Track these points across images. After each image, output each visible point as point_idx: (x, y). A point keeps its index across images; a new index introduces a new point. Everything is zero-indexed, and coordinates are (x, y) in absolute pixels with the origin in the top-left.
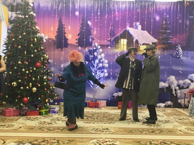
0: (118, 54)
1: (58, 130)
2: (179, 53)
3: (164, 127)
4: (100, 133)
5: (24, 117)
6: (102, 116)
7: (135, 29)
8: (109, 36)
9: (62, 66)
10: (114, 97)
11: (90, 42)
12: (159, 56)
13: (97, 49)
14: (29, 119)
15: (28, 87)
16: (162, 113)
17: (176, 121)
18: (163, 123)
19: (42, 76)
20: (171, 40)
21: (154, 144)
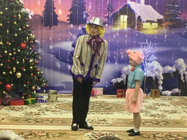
0: (117, 33)
1: (47, 122)
3: (170, 118)
4: (96, 125)
5: (7, 107)
6: (98, 106)
7: (137, 3)
8: (107, 12)
9: (51, 47)
10: (112, 83)
11: (85, 19)
12: (166, 36)
14: (13, 109)
15: (11, 72)
16: (168, 102)
17: (184, 111)
18: (169, 114)
19: (28, 59)
20: (180, 16)
21: (159, 137)
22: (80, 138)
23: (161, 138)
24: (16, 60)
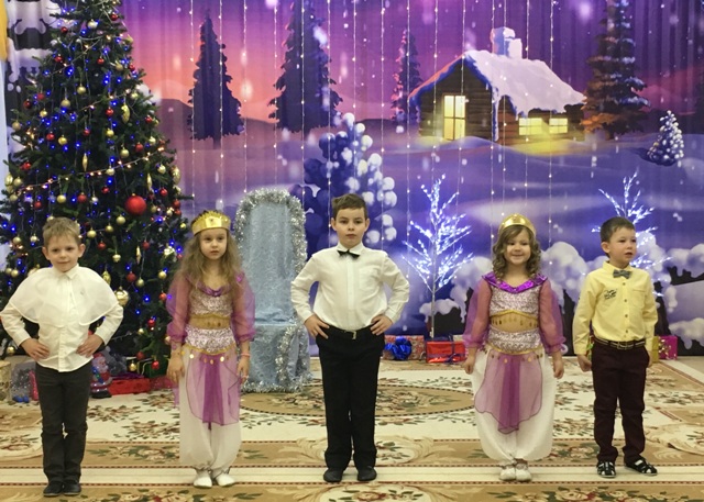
0: (433, 155)
2: (672, 142)
7: (499, 53)
8: (399, 86)
9: (219, 204)
10: (422, 317)
11: (327, 110)
12: (594, 159)
13: (352, 136)
14: (92, 415)
17: (658, 408)
20: (638, 92)
21: (565, 501)
24: (110, 250)
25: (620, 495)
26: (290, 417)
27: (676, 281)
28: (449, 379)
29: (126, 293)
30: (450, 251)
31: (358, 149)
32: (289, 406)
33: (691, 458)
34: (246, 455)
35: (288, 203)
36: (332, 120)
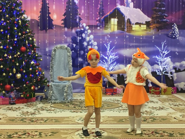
0: (108, 35)
2: (175, 32)
3: (157, 115)
5: (5, 107)
7: (127, 6)
8: (98, 16)
9: (47, 50)
10: (105, 82)
11: (77, 22)
12: (154, 37)
13: (85, 30)
15: (11, 74)
16: (157, 99)
20: (166, 18)
21: (145, 134)
22: (71, 137)
23: (148, 134)
24: (15, 62)
25: (161, 132)
26: (67, 110)
27: (176, 72)
28: (112, 99)
29: (20, 75)
30: (113, 63)
31: (87, 34)
32: (67, 107)
33: (181, 122)
34: (54, 121)
35: (66, 49)
36: (79, 25)
